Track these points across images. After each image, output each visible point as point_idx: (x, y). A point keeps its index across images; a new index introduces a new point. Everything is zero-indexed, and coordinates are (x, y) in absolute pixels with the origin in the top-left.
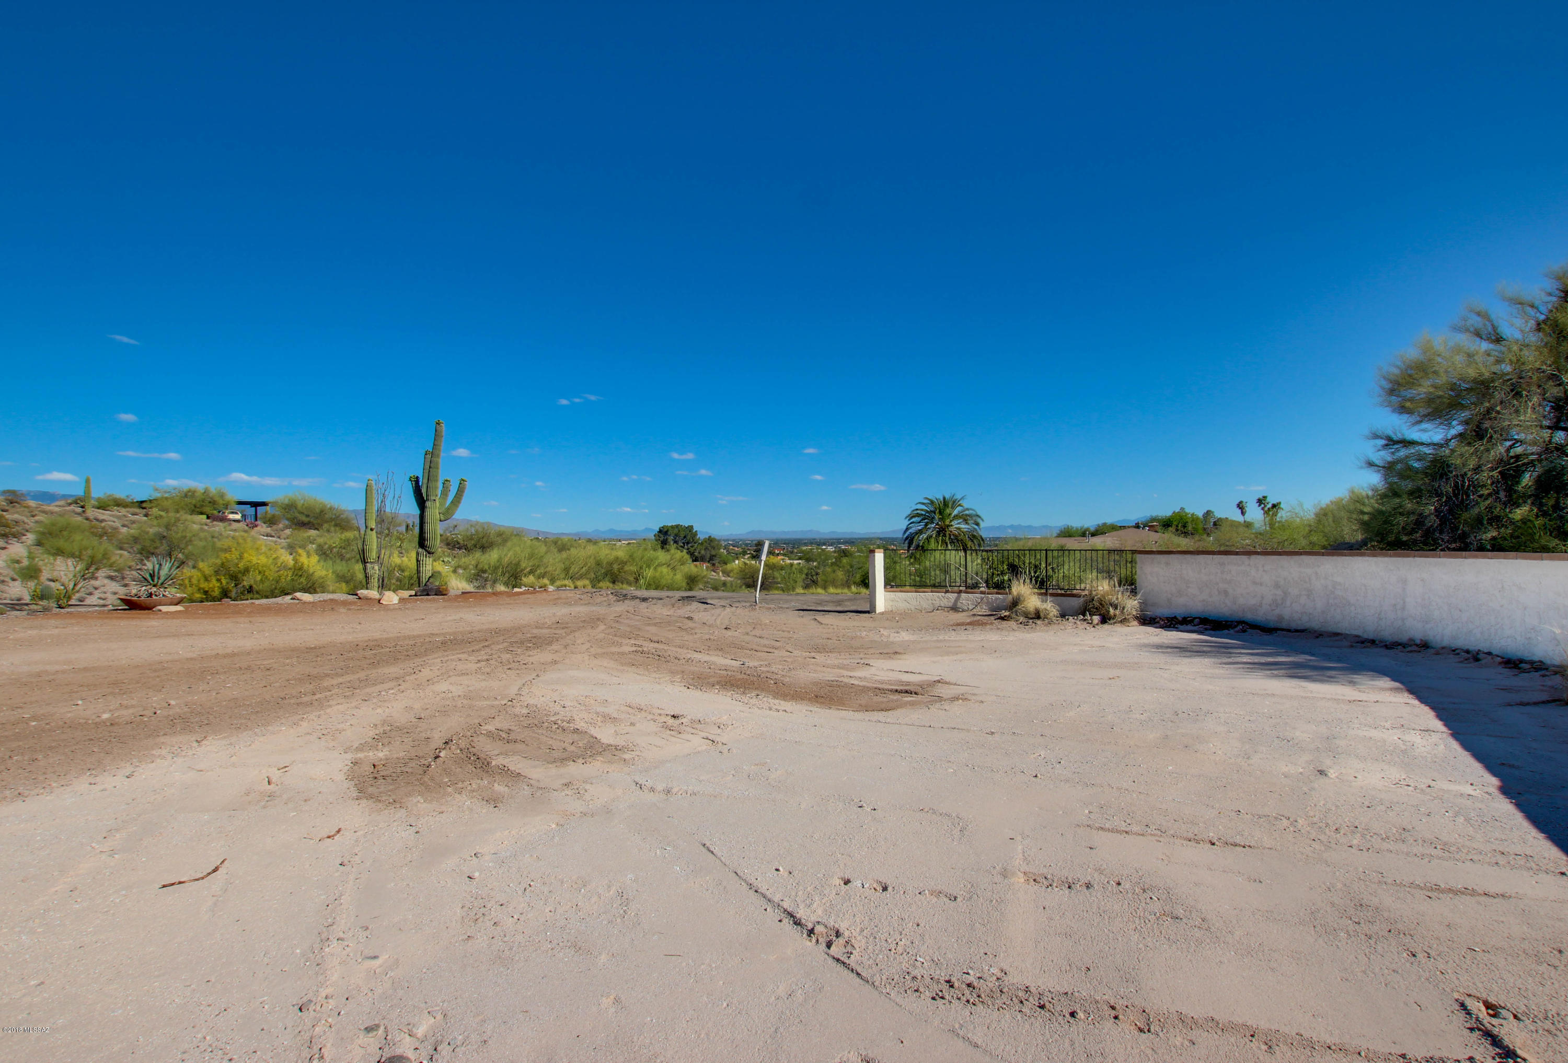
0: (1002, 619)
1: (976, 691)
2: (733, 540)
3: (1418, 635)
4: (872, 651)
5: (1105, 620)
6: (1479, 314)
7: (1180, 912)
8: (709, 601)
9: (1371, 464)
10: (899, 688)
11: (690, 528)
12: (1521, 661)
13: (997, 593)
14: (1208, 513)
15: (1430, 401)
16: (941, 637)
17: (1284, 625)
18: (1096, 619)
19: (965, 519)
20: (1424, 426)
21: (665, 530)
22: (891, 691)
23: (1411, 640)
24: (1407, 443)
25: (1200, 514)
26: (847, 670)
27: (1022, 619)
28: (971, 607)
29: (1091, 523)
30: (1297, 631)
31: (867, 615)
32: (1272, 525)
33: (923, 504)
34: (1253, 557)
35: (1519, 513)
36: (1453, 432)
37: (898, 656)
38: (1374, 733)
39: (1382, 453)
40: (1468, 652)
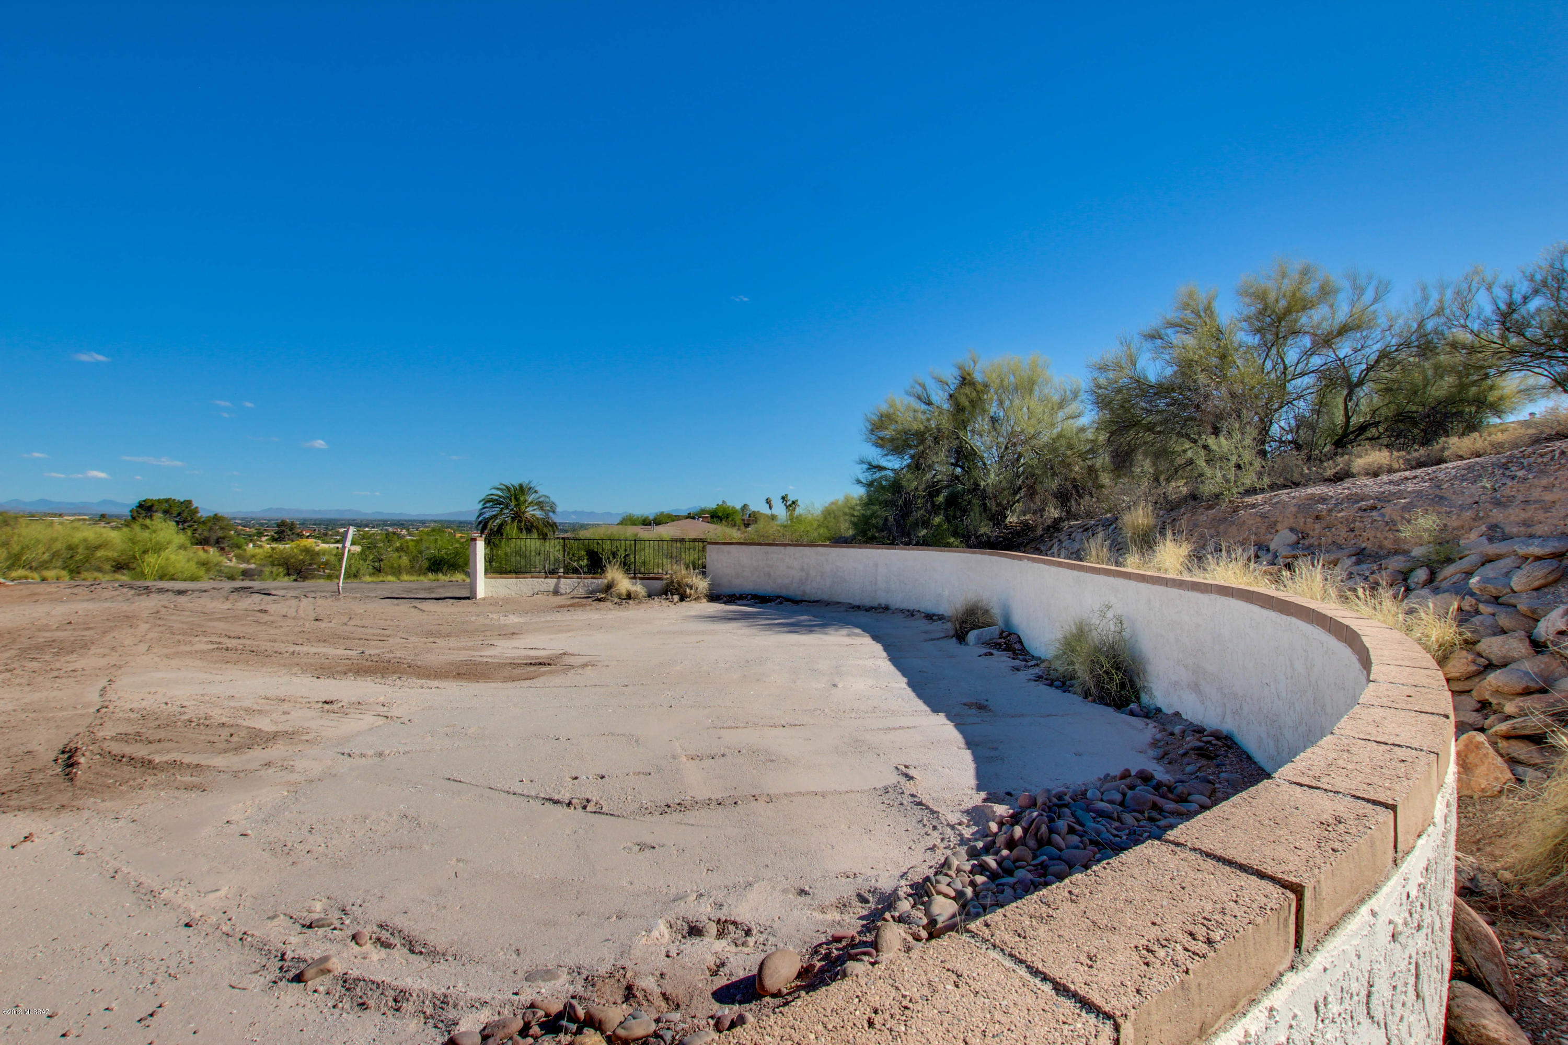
0: (599, 600)
1: (598, 659)
2: (242, 519)
3: (883, 602)
4: (488, 633)
5: (682, 599)
6: (920, 384)
7: (774, 758)
8: (273, 592)
9: (859, 482)
10: (533, 662)
11: (188, 503)
12: (934, 615)
13: (593, 578)
14: (745, 507)
15: (892, 440)
16: (549, 619)
17: (807, 598)
18: (676, 598)
19: (540, 505)
20: (890, 457)
21: (149, 504)
22: (526, 664)
23: (880, 605)
24: (880, 468)
25: (738, 507)
26: (474, 650)
27: (616, 600)
28: (568, 591)
29: (649, 510)
30: (814, 602)
31: (467, 601)
32: (791, 520)
33: (498, 489)
34: (788, 548)
35: (937, 520)
36: (905, 463)
37: (515, 636)
38: (860, 662)
39: (867, 474)
40: (908, 611)
